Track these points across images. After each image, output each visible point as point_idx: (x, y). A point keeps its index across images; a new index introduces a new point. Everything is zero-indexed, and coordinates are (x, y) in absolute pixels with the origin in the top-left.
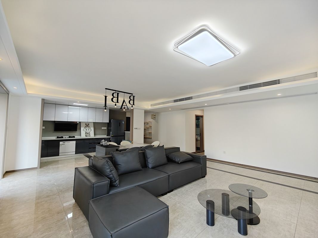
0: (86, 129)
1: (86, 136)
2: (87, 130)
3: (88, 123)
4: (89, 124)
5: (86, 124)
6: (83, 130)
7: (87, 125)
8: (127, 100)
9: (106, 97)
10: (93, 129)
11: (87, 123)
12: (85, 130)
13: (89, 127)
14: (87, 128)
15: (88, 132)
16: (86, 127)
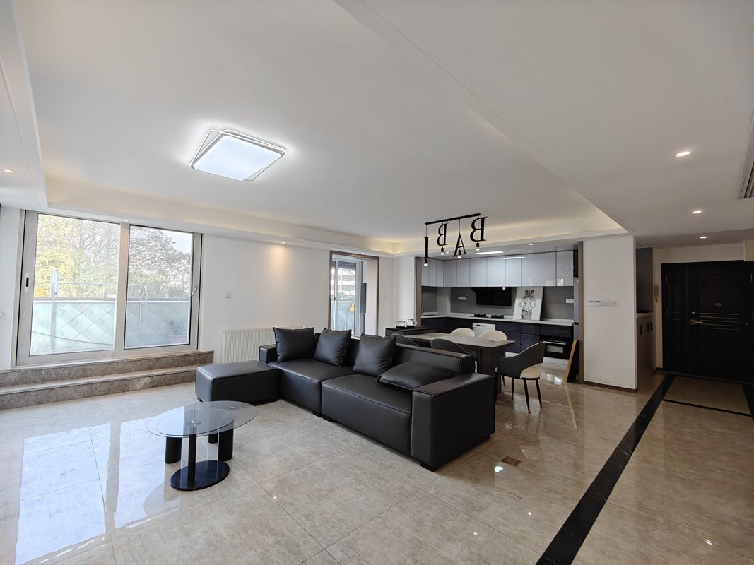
0: (525, 303)
1: (522, 317)
2: (527, 304)
3: (531, 289)
4: (532, 292)
5: (527, 292)
6: (519, 305)
7: (529, 294)
8: (466, 233)
9: (427, 238)
10: (539, 302)
11: (528, 289)
12: (523, 304)
13: (532, 297)
14: (528, 301)
15: (527, 308)
16: (525, 297)
